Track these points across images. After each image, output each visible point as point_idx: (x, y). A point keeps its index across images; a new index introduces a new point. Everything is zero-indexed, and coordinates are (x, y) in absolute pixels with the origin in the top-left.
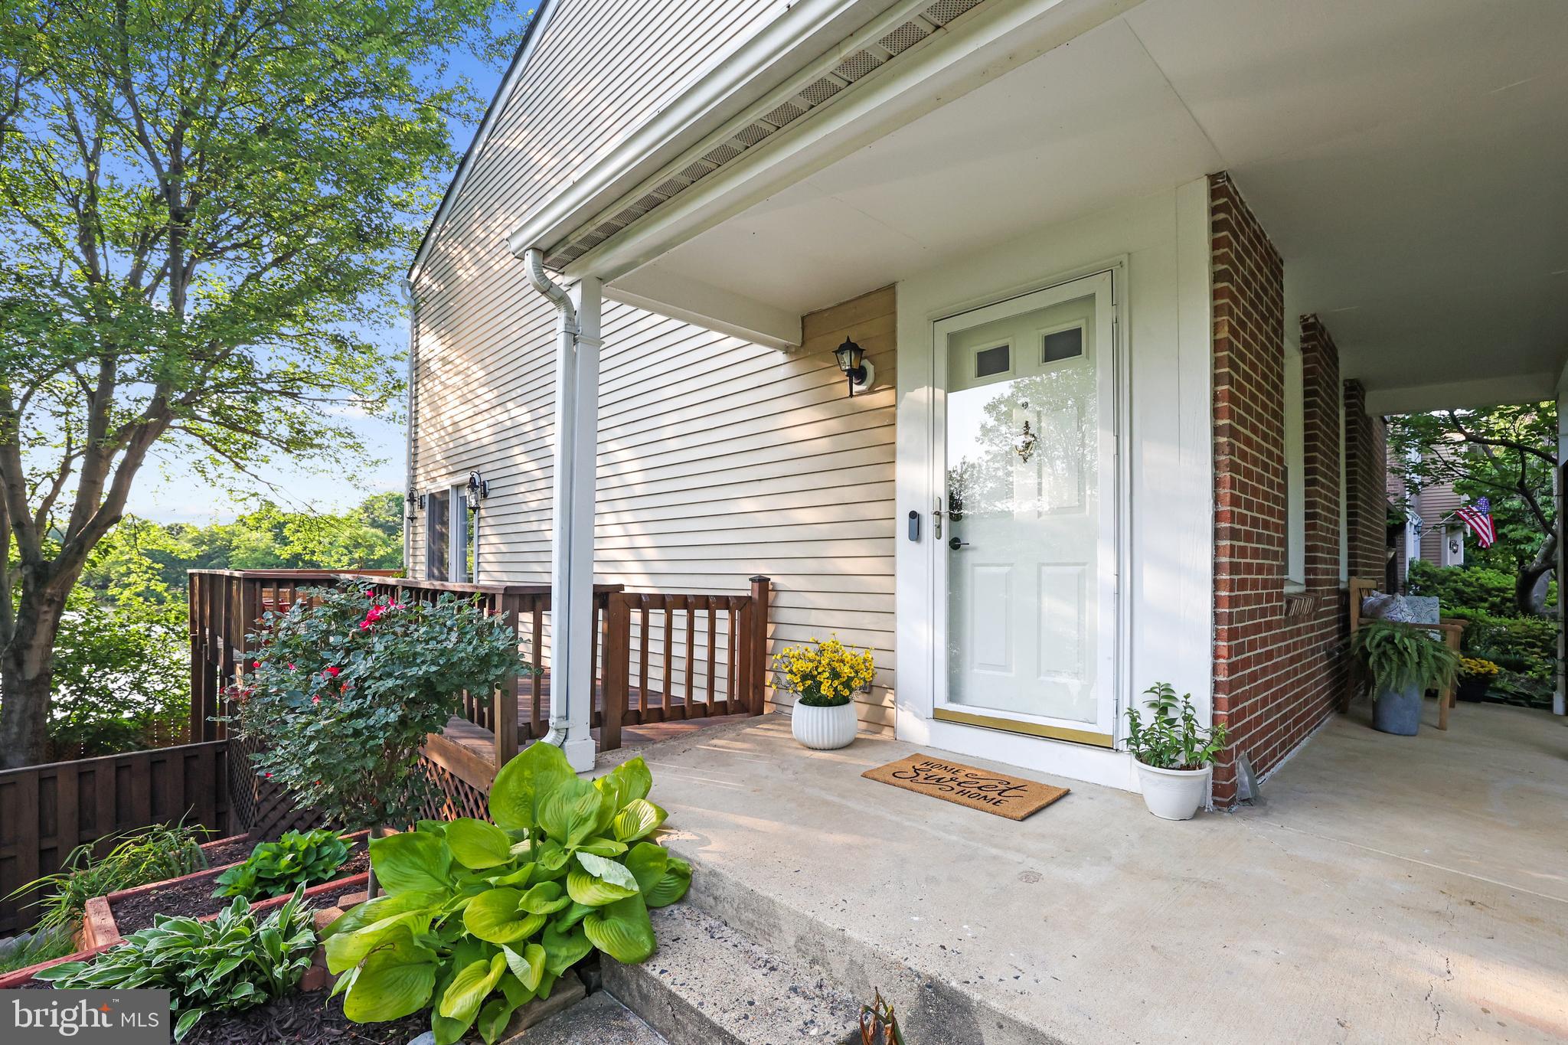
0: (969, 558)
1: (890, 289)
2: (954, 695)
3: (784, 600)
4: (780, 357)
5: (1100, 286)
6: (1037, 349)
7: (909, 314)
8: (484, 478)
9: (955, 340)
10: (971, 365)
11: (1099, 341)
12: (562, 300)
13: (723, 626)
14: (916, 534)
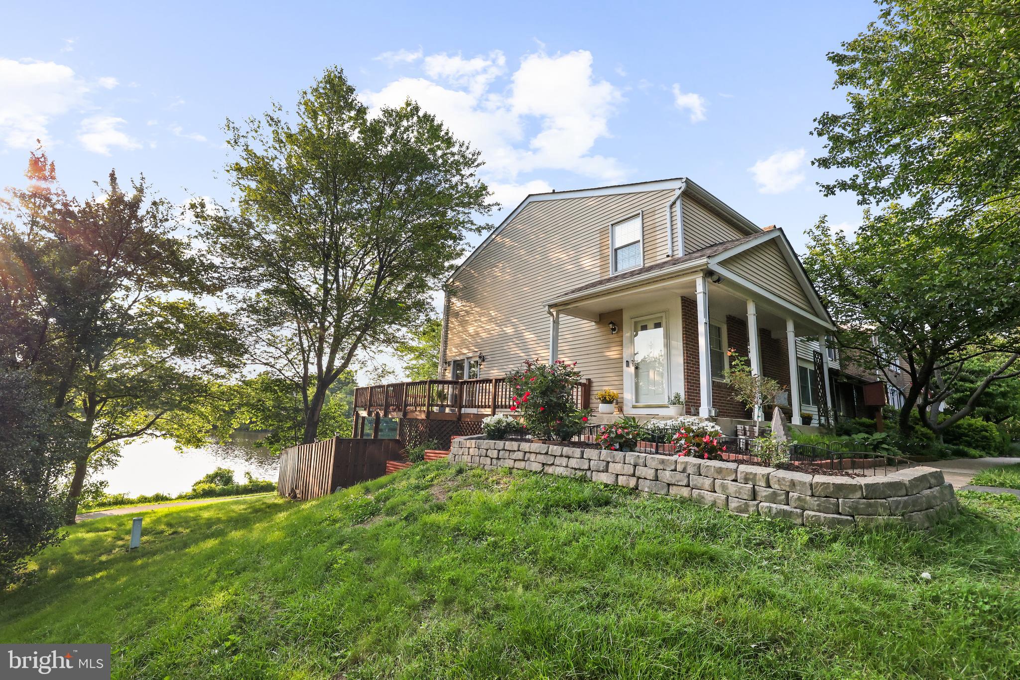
0: (640, 371)
1: (622, 310)
2: (637, 401)
3: (594, 384)
4: (593, 323)
5: (663, 315)
6: (653, 326)
7: (626, 317)
8: (484, 354)
9: (636, 323)
10: (640, 328)
11: (664, 324)
12: (552, 315)
13: (580, 390)
14: (628, 365)
